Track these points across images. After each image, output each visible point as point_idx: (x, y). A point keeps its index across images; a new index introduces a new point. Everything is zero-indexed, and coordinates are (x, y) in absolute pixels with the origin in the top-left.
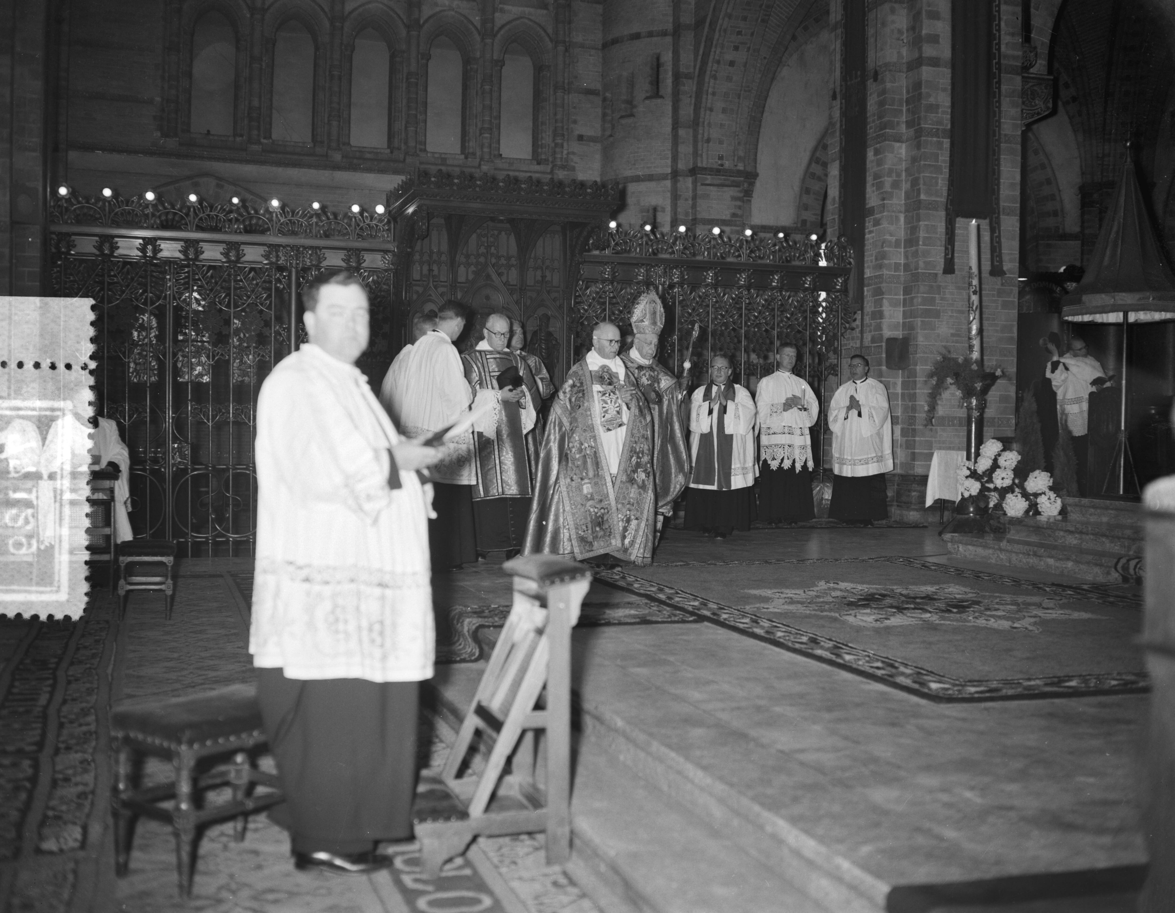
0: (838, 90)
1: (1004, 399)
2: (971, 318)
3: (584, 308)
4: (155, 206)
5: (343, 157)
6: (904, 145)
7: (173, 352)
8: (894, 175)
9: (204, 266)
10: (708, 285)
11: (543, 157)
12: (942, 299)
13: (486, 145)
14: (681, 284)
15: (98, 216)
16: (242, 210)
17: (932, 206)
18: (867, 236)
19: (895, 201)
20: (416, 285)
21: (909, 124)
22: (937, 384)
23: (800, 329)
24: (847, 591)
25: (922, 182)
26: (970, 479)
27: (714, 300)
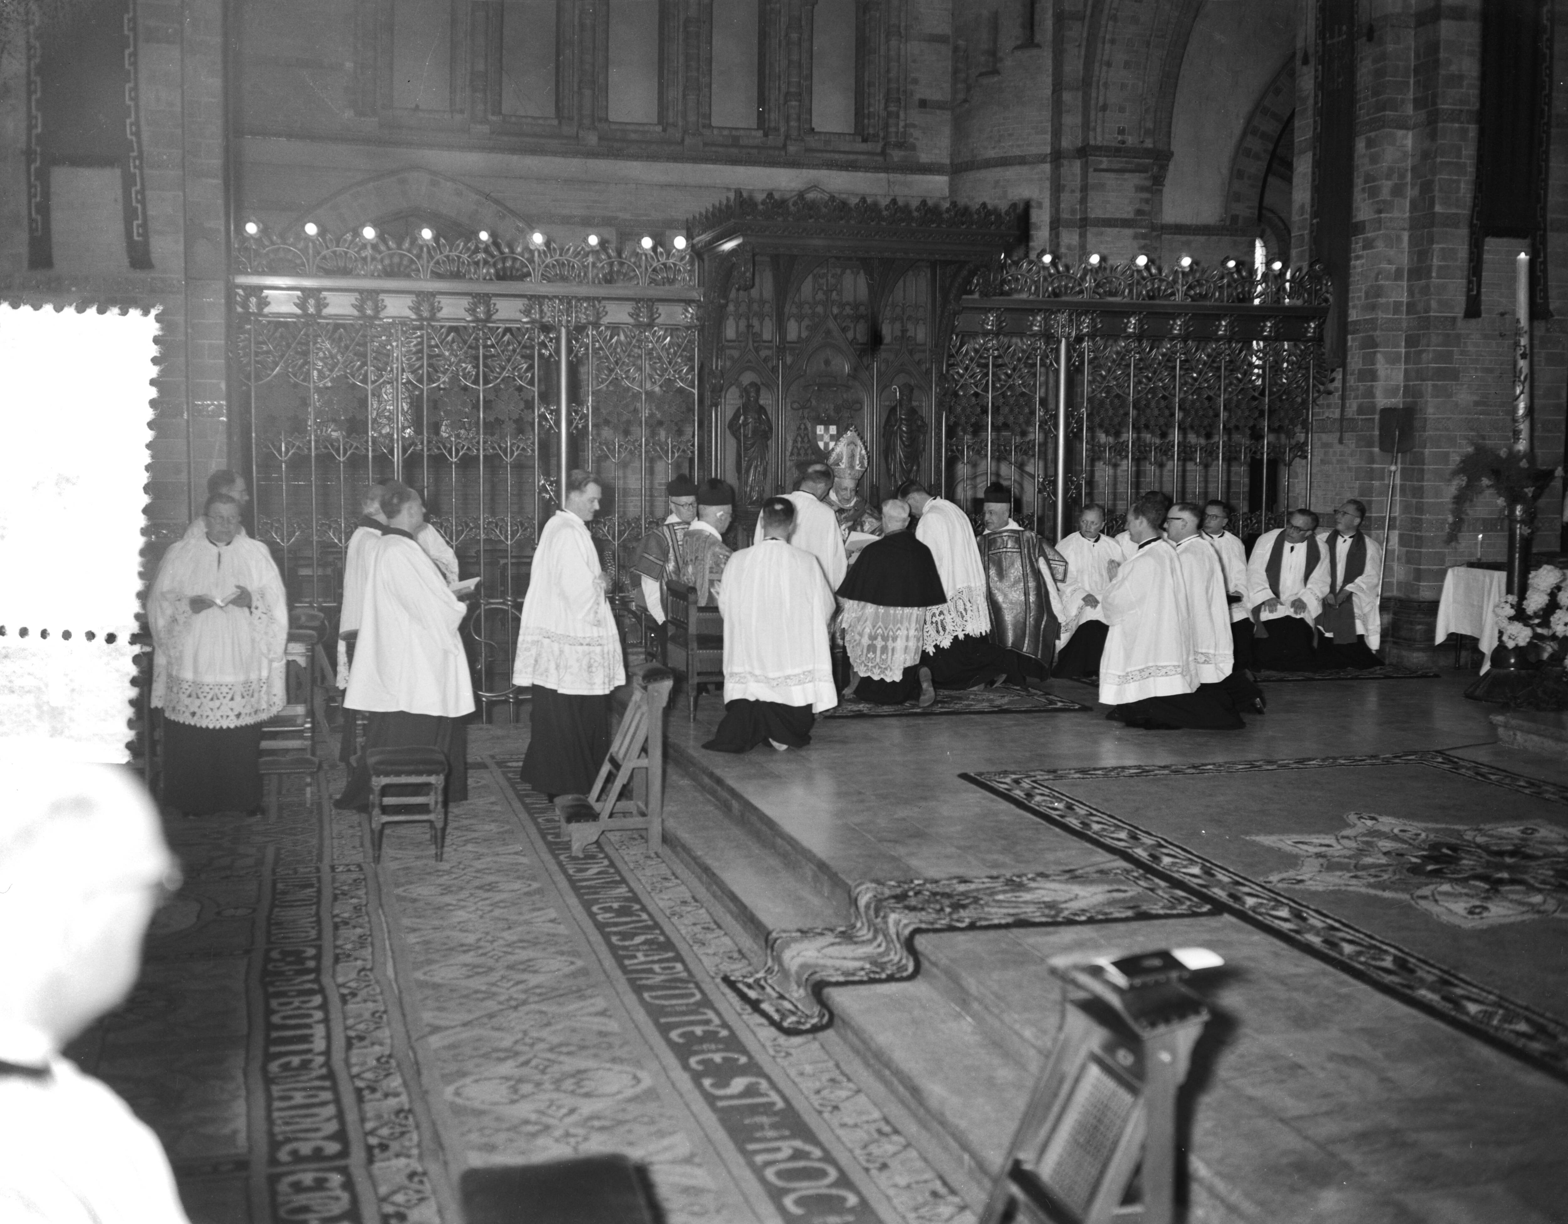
0: (1311, 51)
2: (1518, 392)
3: (958, 373)
4: (375, 247)
5: (600, 138)
6: (1410, 134)
7: (403, 447)
8: (1395, 176)
9: (442, 327)
10: (1129, 336)
11: (871, 131)
12: (1462, 353)
13: (794, 116)
14: (1092, 336)
15: (298, 261)
16: (493, 250)
17: (1451, 221)
18: (1353, 263)
19: (1396, 214)
20: (728, 345)
21: (1418, 103)
22: (1467, 486)
23: (1256, 394)
24: (1395, 838)
25: (1437, 188)
26: (1516, 623)
27: (1138, 356)
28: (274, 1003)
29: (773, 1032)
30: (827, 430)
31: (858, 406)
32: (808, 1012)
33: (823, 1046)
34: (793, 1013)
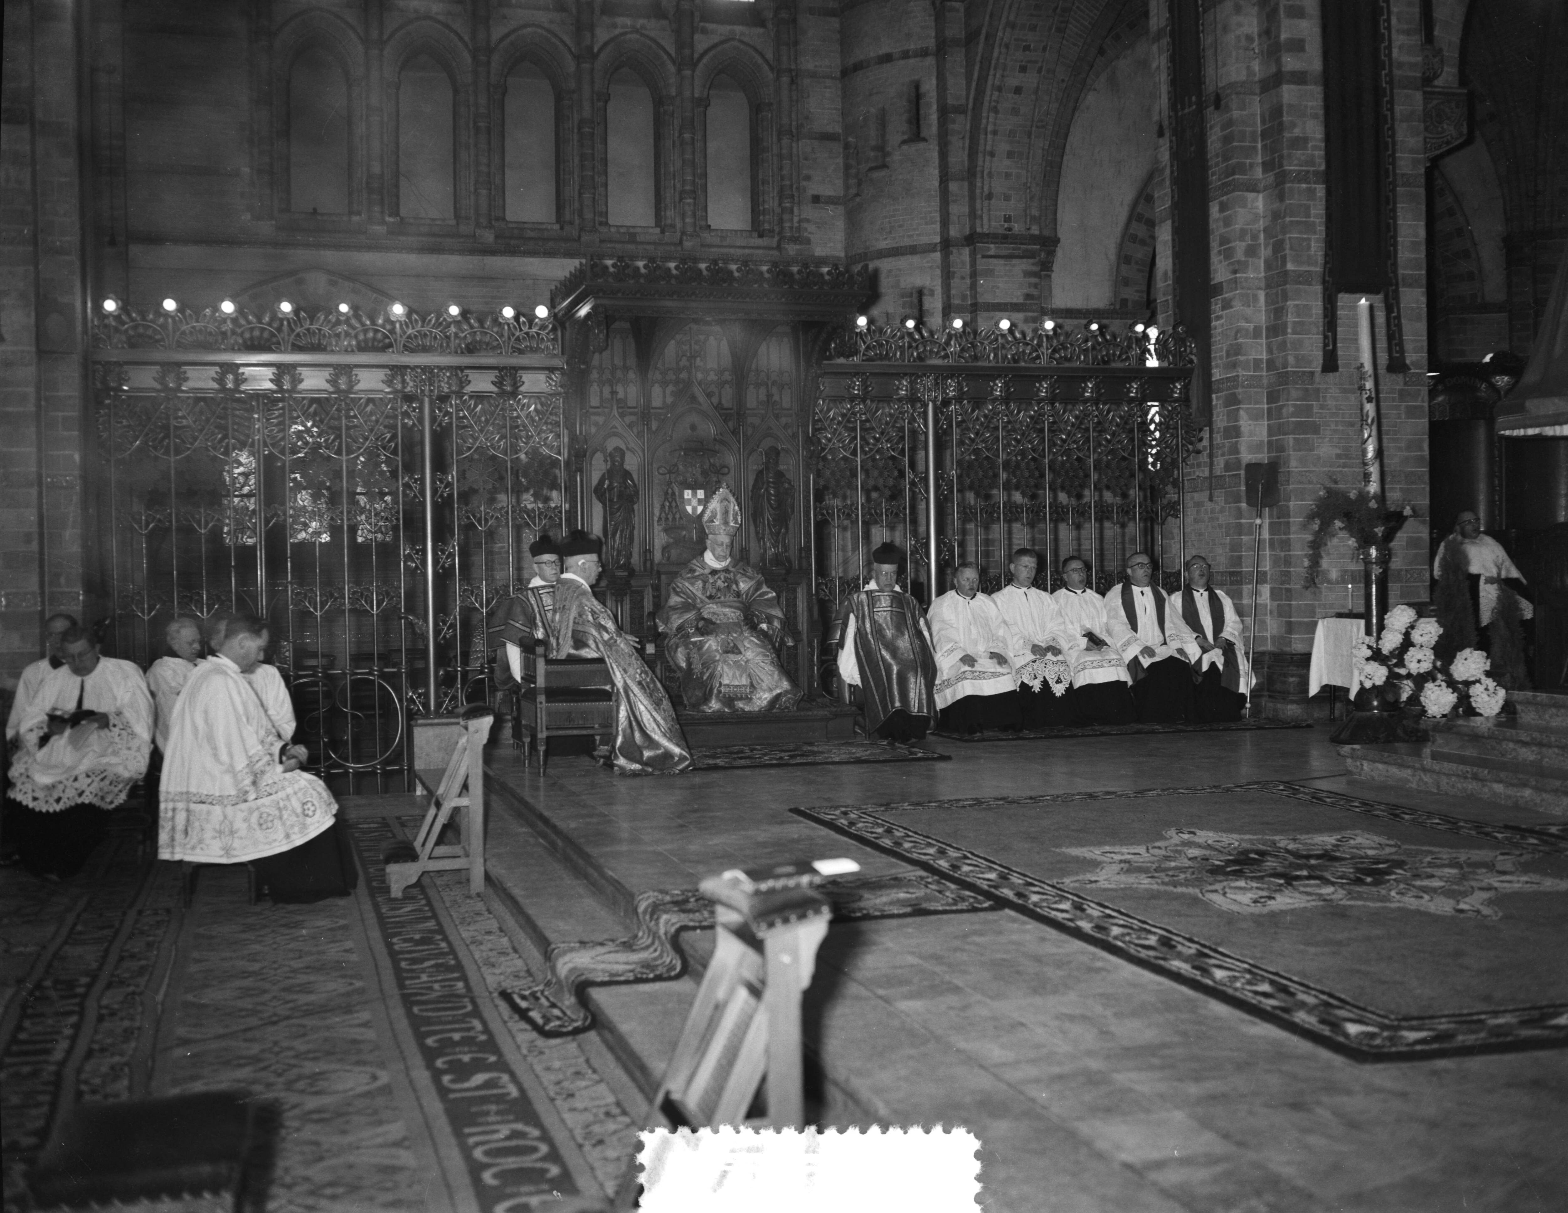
0: (1166, 123)
1: (1413, 543)
2: (1366, 436)
3: (826, 437)
4: (235, 321)
5: (497, 237)
6: (1261, 196)
7: (266, 518)
8: (1248, 237)
9: (304, 398)
10: (996, 399)
11: (767, 226)
12: (1322, 407)
13: (690, 213)
14: (959, 399)
15: (158, 337)
16: (353, 321)
17: (1303, 278)
18: (1214, 324)
19: (1251, 274)
20: (595, 414)
21: (1267, 166)
22: (1321, 529)
23: (1126, 455)
24: (1209, 847)
25: (1288, 246)
26: (1372, 662)
27: (1006, 419)
28: (27, 1024)
29: (534, 1035)
30: (694, 495)
31: (726, 470)
32: (574, 1017)
33: (579, 1046)
34: (558, 1018)
